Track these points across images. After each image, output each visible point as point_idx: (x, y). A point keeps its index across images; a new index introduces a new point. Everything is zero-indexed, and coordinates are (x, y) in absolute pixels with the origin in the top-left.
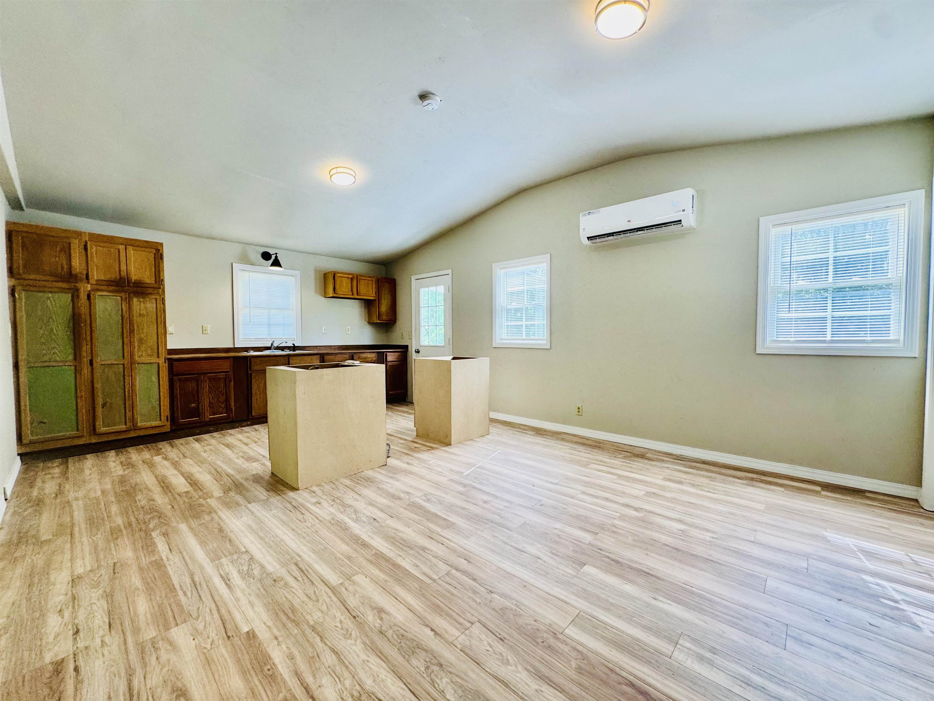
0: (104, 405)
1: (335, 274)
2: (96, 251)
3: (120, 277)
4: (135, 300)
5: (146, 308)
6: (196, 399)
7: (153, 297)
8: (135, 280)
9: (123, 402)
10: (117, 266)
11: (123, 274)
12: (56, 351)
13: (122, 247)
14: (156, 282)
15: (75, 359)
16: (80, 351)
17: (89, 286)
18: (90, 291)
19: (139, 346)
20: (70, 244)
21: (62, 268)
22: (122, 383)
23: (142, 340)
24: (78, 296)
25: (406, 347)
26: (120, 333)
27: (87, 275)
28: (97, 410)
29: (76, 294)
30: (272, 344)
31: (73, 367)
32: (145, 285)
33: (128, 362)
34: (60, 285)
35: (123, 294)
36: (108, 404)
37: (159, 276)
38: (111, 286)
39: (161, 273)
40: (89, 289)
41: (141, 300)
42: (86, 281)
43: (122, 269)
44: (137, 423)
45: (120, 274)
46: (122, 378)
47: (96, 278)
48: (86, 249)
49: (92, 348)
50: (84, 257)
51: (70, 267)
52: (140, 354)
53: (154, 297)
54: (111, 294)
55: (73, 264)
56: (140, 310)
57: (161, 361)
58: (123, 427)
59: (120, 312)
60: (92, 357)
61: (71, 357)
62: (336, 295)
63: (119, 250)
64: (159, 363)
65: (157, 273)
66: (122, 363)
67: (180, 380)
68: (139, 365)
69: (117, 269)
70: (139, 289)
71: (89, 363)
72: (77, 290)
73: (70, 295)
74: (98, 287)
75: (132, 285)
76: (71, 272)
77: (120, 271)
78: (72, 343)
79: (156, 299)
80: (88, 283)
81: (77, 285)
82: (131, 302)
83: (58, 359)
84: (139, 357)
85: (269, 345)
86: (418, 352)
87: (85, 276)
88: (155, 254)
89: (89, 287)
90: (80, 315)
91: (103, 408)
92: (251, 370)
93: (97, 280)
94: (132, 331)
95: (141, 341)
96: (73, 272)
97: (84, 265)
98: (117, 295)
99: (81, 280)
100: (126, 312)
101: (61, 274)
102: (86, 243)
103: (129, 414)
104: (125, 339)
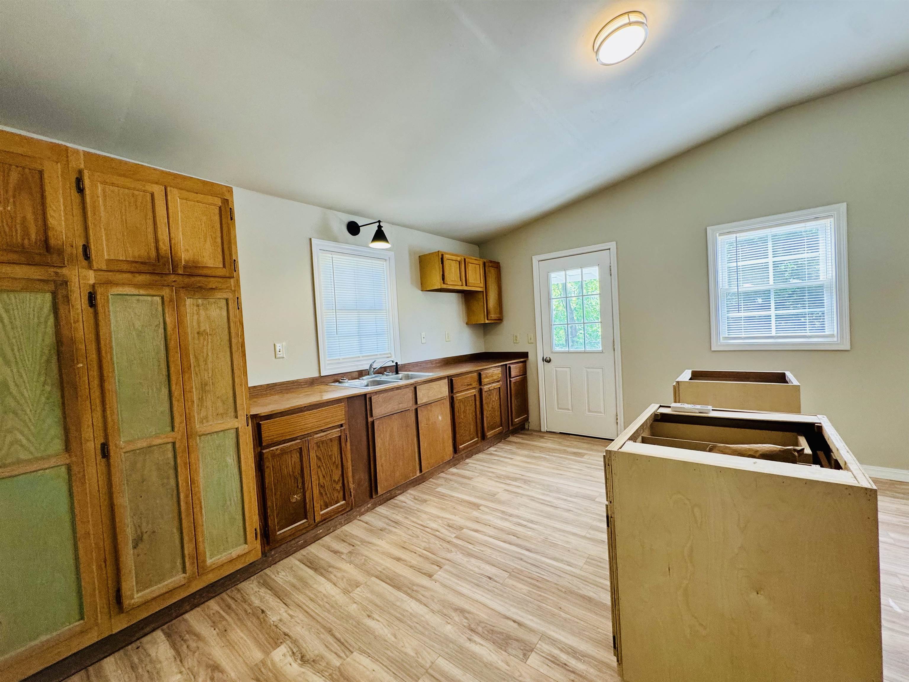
0: (137, 542)
1: (442, 255)
2: (104, 191)
3: (158, 257)
4: (189, 302)
5: (208, 318)
6: (300, 485)
7: (219, 295)
8: (187, 262)
9: (176, 523)
10: (150, 229)
11: (164, 247)
12: (20, 437)
13: (158, 190)
14: (224, 266)
15: (67, 448)
16: (79, 425)
17: (91, 273)
18: (93, 286)
19: (201, 399)
20: (41, 173)
21: (26, 233)
22: (172, 482)
23: (206, 384)
24: (67, 299)
25: (525, 355)
26: (164, 378)
27: (86, 249)
28: (123, 559)
29: (61, 292)
30: (371, 365)
31: (63, 469)
32: (205, 272)
33: (182, 436)
34: (21, 271)
35: (166, 292)
36: (145, 537)
37: (231, 255)
38: (140, 273)
39: (233, 247)
40: (92, 281)
41: (200, 301)
42: (85, 263)
43: (160, 236)
44: (204, 561)
45: (157, 249)
46: (172, 472)
47: (106, 257)
48: (80, 190)
49: (104, 417)
50: (77, 211)
51: (45, 227)
52: (203, 414)
53: (225, 296)
54: (142, 292)
55: (52, 222)
56: (199, 323)
57: (241, 423)
58: (179, 578)
59: (161, 330)
60: (106, 436)
61: (58, 445)
62: (445, 286)
63: (152, 195)
64: (237, 429)
65: (226, 246)
66: (170, 440)
67: (274, 456)
68: (202, 437)
69: (151, 237)
70: (193, 279)
71: (99, 451)
72: (65, 283)
73: (48, 297)
74: (111, 276)
75: (180, 272)
76: (46, 241)
77: (157, 241)
78: (58, 412)
79: (227, 300)
80: (90, 267)
81: (65, 271)
82: (182, 308)
83: (23, 456)
84: (202, 422)
85: (367, 367)
86: (549, 361)
87: (81, 249)
88: (220, 208)
89: (91, 277)
90: (73, 341)
91: (135, 547)
92: (372, 416)
93: (109, 261)
94: (185, 369)
95: (204, 386)
96: (52, 242)
97: (78, 227)
98: (152, 292)
99: (72, 260)
100: (173, 330)
101: (23, 245)
102: (80, 172)
103: (188, 549)
104: (173, 387)
